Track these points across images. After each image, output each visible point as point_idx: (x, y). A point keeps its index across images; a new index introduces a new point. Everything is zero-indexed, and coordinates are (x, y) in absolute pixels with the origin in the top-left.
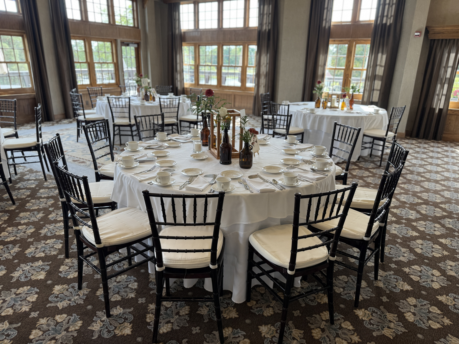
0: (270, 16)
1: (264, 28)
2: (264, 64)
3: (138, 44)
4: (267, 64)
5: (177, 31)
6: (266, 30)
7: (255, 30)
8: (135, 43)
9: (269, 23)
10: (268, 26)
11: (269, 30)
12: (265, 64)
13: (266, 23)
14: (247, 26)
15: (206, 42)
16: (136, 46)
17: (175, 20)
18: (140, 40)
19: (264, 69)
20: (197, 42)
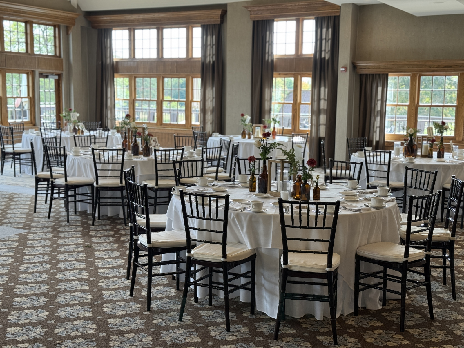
0: (214, 47)
1: (208, 60)
2: (209, 98)
3: (60, 76)
4: (213, 98)
5: (108, 61)
6: (210, 62)
7: (199, 61)
8: (56, 75)
9: (213, 55)
10: (212, 57)
11: (214, 62)
12: (211, 99)
13: (210, 55)
14: (190, 57)
15: (144, 74)
16: (57, 77)
17: (106, 48)
18: (63, 70)
19: (210, 104)
20: (133, 73)
